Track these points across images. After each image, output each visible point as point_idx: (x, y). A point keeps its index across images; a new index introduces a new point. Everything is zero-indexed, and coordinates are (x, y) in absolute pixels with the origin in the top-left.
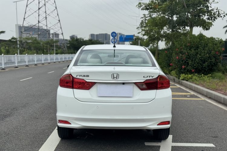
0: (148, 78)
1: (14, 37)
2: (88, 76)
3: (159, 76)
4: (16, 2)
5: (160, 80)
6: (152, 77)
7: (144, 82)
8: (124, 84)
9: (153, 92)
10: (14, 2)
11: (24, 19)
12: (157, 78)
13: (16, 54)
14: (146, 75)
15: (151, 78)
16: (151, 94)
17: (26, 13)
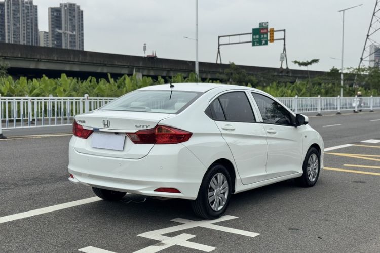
0: (142, 128)
1: (335, 68)
2: (84, 122)
3: (157, 126)
4: (344, 10)
5: (158, 131)
6: (147, 127)
7: (135, 133)
8: (116, 133)
9: (149, 146)
10: (340, 11)
11: (368, 36)
12: (154, 128)
13: (339, 96)
14: (138, 125)
15: (145, 128)
16: (145, 148)
17: (372, 26)
